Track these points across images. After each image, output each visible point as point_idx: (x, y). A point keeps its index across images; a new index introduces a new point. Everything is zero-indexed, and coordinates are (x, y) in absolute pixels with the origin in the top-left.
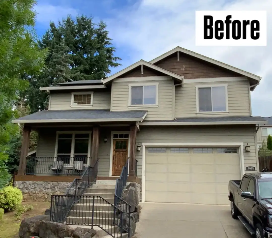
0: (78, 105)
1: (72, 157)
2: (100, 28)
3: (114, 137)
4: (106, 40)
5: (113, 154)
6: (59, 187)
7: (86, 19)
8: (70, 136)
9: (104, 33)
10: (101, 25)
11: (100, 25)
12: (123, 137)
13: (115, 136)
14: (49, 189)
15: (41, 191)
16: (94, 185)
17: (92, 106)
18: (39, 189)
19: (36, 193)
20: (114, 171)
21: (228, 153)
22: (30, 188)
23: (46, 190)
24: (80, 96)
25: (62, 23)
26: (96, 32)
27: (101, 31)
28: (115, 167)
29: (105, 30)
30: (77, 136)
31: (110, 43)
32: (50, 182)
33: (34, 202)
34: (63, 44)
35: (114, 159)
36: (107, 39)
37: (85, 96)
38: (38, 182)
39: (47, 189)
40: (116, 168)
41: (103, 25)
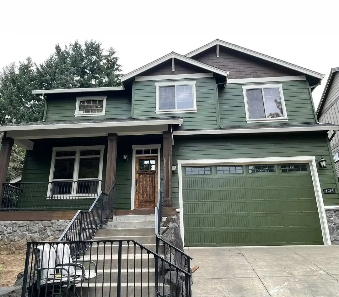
0: (85, 114)
1: (74, 182)
2: (110, 54)
3: (137, 154)
4: (116, 67)
5: (135, 177)
6: (52, 229)
7: (95, 44)
8: (73, 153)
9: (114, 59)
10: (111, 51)
11: (109, 52)
12: (149, 154)
13: (139, 152)
14: (36, 232)
15: (23, 236)
16: (109, 223)
17: (104, 115)
18: (20, 233)
19: (14, 239)
20: (137, 203)
21: (295, 171)
22: (5, 233)
23: (32, 235)
24: (88, 102)
25: (68, 47)
26: (106, 58)
27: (111, 57)
28: (139, 197)
29: (114, 56)
30: (83, 153)
31: (120, 70)
32: (39, 221)
33: (12, 255)
34: (69, 65)
35: (137, 185)
36: (117, 65)
37: (94, 101)
38: (19, 222)
39: (34, 233)
40: (141, 198)
41: (113, 51)
